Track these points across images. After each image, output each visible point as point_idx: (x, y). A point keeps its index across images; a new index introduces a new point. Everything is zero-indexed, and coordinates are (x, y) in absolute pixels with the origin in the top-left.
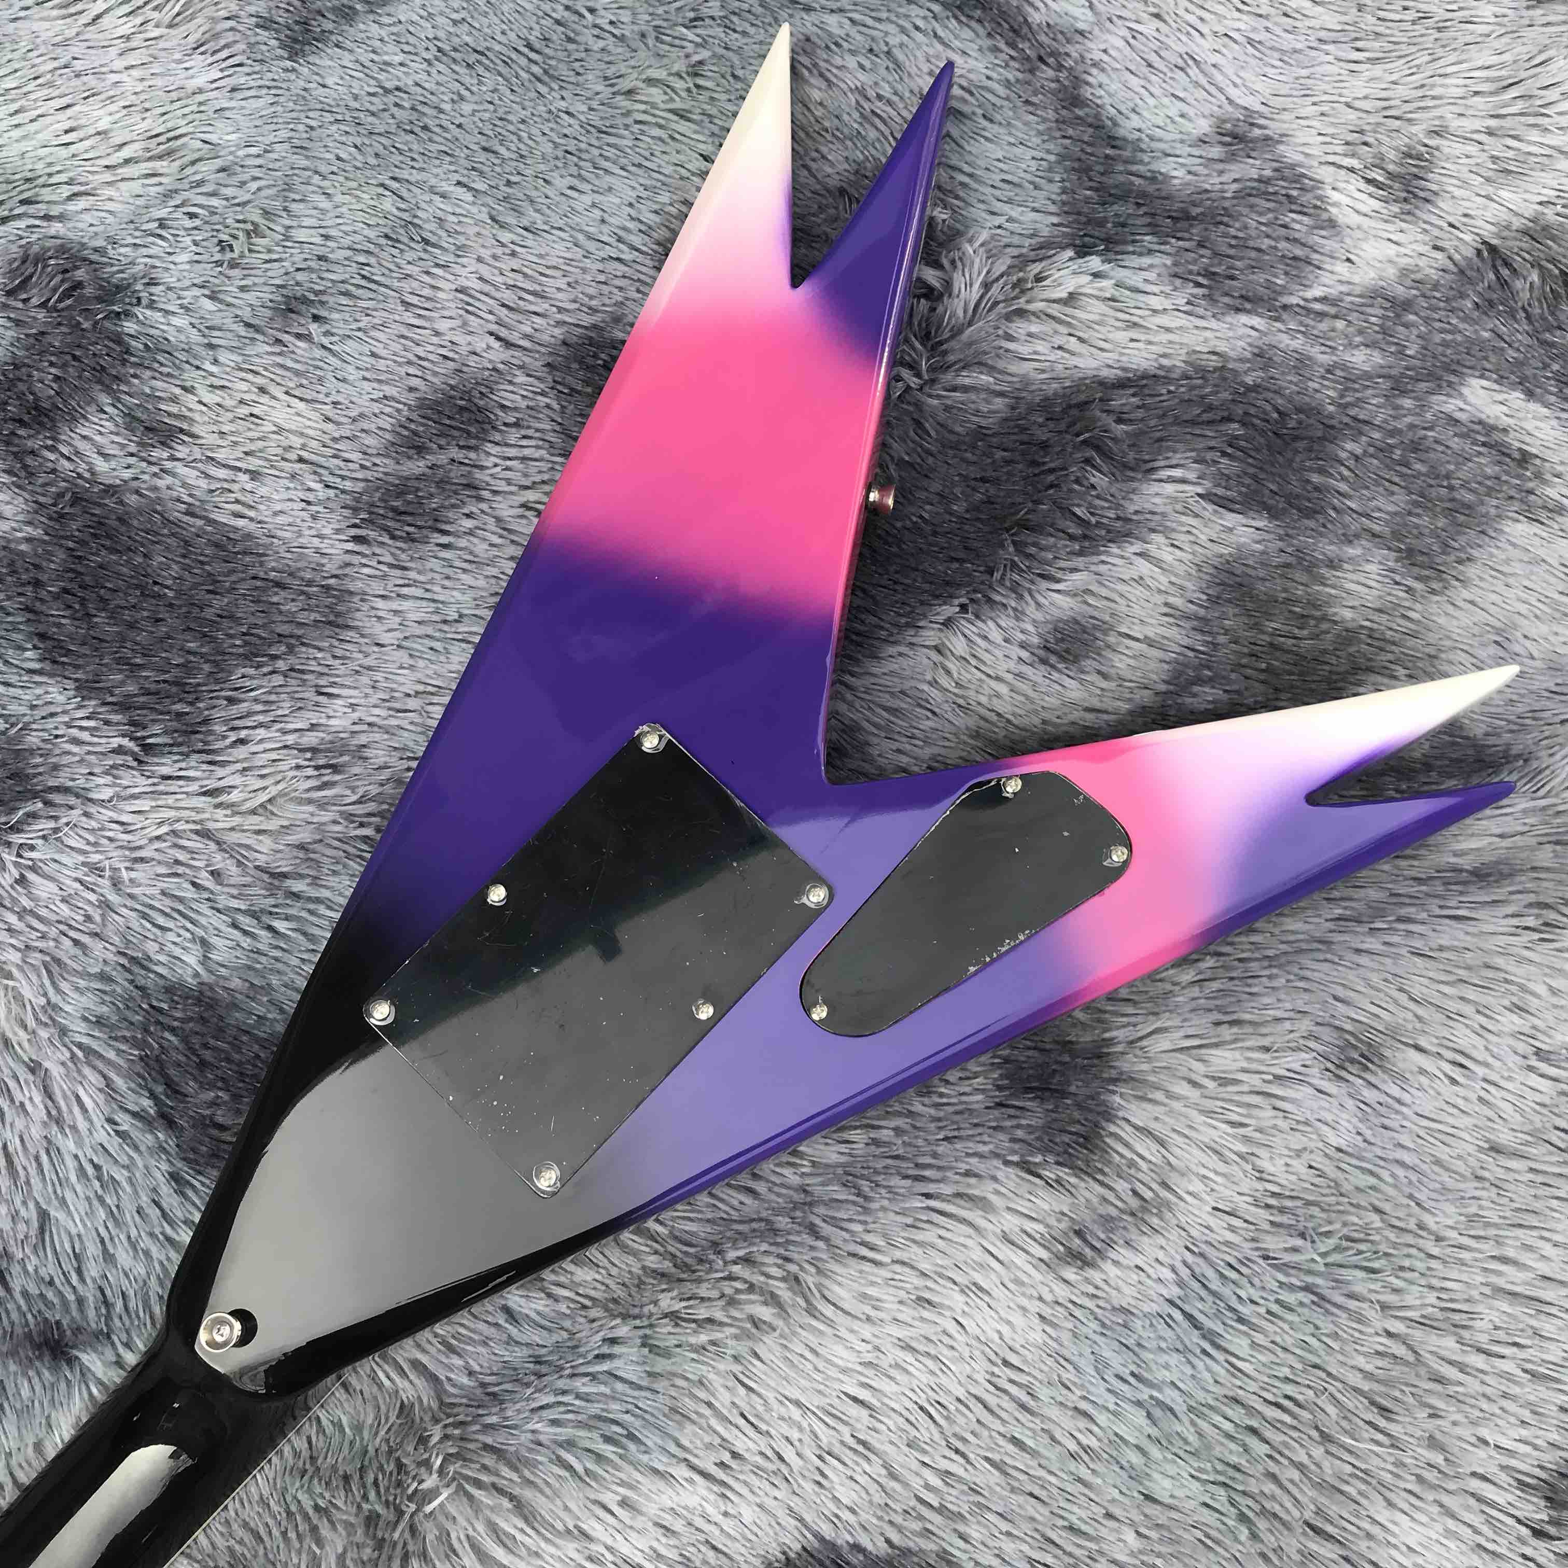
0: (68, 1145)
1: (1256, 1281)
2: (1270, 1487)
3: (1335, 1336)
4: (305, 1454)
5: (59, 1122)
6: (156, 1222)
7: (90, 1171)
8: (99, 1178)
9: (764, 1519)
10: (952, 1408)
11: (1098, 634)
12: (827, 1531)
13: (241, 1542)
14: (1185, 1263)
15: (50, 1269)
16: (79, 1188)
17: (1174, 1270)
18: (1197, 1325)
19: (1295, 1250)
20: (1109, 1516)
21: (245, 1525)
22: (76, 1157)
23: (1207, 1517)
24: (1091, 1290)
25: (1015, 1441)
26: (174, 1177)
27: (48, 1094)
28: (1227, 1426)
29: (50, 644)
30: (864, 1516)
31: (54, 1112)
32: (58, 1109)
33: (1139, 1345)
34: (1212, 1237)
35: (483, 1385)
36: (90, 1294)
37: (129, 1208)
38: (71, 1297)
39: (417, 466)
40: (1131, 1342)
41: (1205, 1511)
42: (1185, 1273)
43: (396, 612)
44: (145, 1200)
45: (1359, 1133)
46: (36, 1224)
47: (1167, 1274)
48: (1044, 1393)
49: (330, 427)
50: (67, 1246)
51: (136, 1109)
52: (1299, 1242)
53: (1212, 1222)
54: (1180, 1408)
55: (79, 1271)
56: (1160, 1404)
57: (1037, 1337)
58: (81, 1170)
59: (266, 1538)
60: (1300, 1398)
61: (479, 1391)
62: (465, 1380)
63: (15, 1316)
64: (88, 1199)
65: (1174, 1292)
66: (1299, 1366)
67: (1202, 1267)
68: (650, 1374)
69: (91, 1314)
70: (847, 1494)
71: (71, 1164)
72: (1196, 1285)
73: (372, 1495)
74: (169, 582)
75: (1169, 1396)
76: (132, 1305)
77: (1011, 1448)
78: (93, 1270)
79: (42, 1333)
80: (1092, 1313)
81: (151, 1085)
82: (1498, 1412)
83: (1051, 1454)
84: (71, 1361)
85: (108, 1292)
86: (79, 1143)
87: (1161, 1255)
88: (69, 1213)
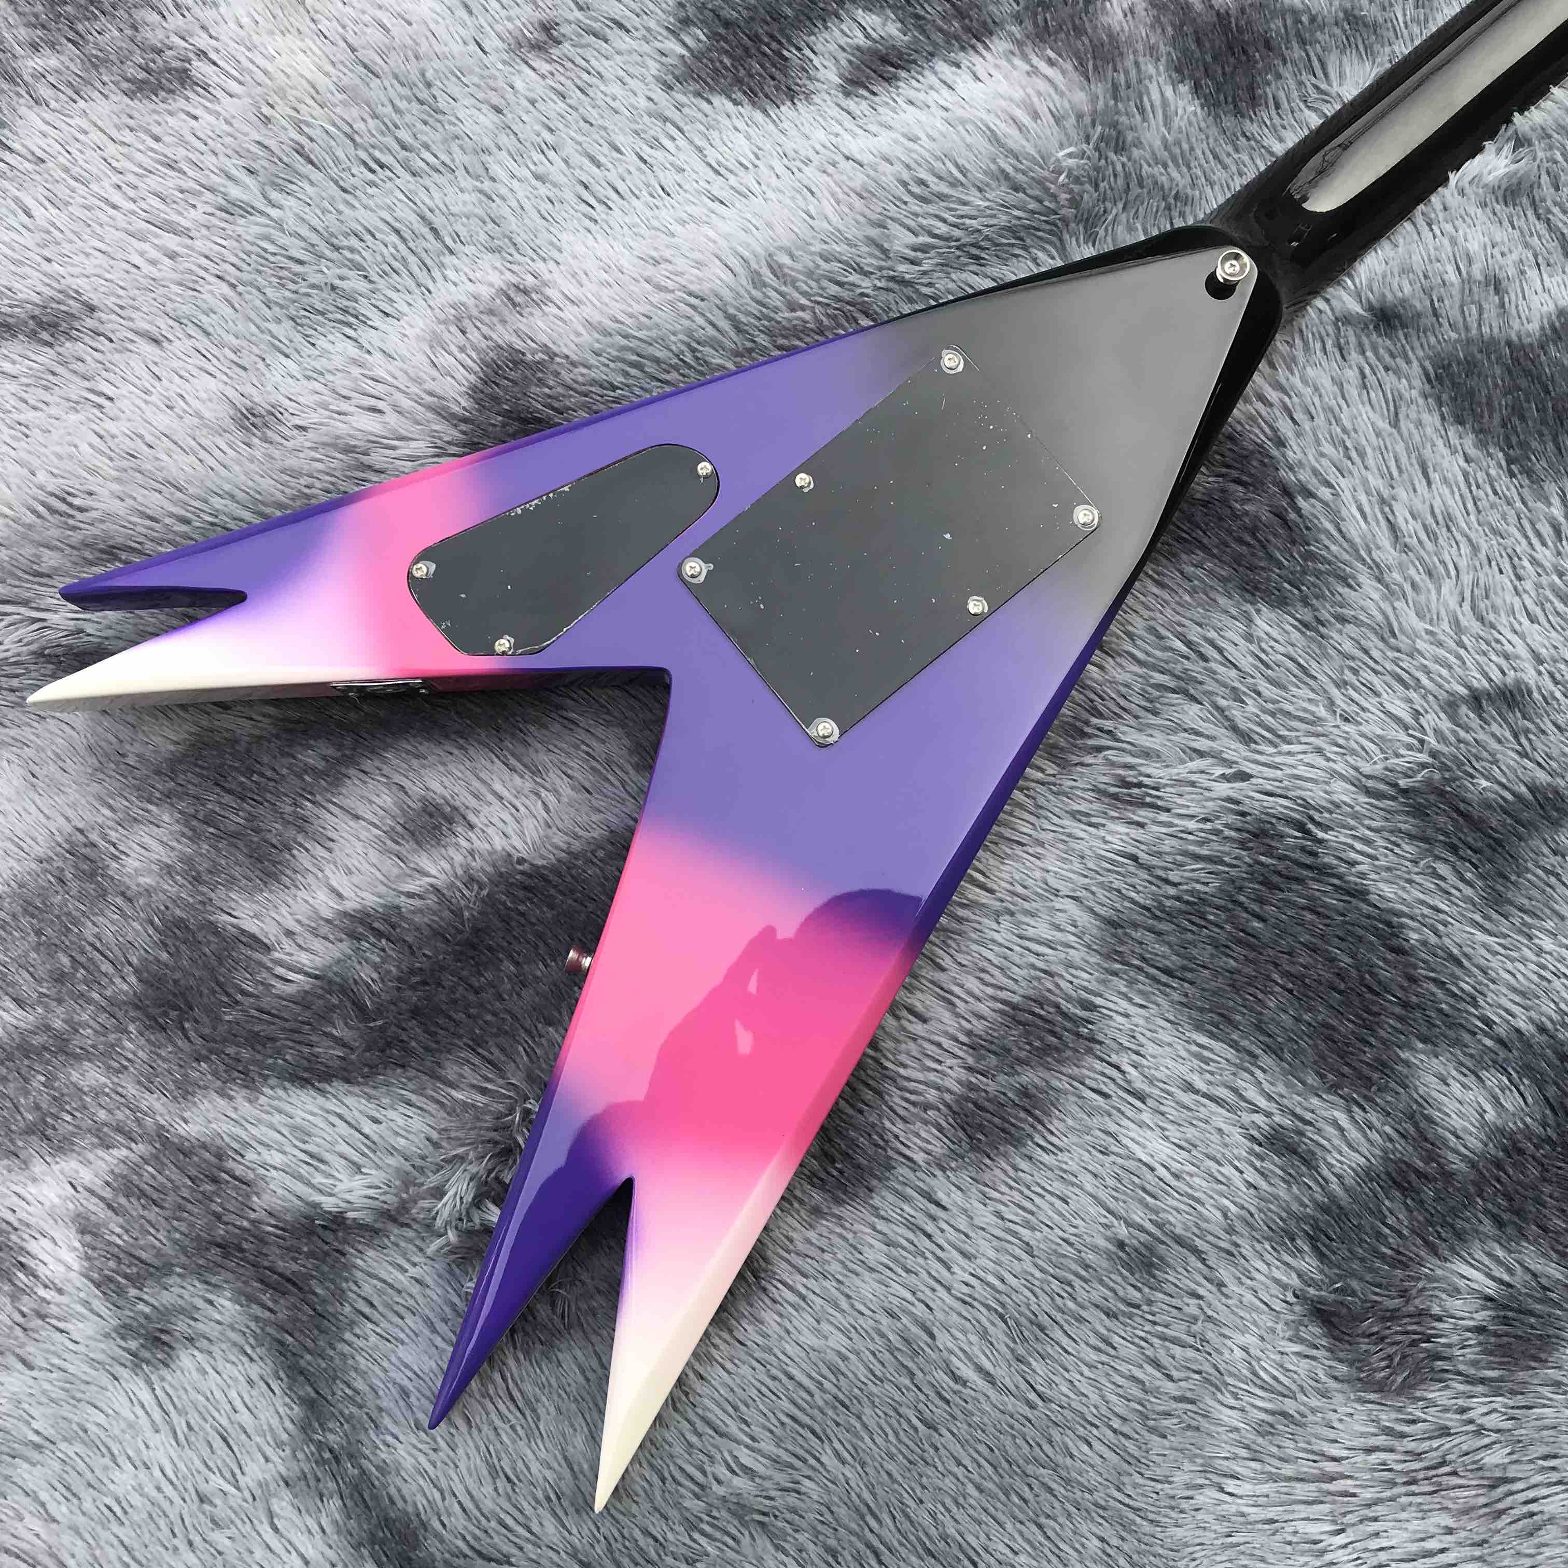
0: (1375, 482)
1: (379, 259)
2: (402, 105)
3: (324, 211)
4: (1175, 214)
5: (1383, 501)
6: (1298, 408)
7: (1354, 454)
8: (1347, 448)
9: (807, 129)
10: (645, 193)
11: (399, 828)
12: (758, 116)
13: (1229, 155)
14: (434, 281)
15: (1389, 380)
16: (1364, 442)
17: (445, 278)
18: (434, 231)
19: (342, 278)
20: (533, 102)
21: (1225, 167)
22: (1366, 468)
23: (455, 90)
24: (515, 268)
25: (599, 165)
26: (1281, 443)
27: (1393, 527)
28: (427, 155)
29: (1394, 942)
30: (727, 122)
31: (1387, 509)
32: (1383, 512)
33: (484, 222)
34: (408, 297)
35: (1025, 248)
36: (1354, 357)
37: (1320, 420)
38: (1369, 354)
39: (1029, 1077)
40: (491, 225)
41: (456, 96)
42: (436, 273)
43: (1058, 928)
44: (1307, 426)
45: (268, 366)
46: (1401, 416)
47: (450, 274)
48: (569, 196)
49: (1113, 1128)
50: (1372, 395)
51: (1313, 501)
52: (337, 282)
53: (405, 308)
54: (460, 173)
55: (1363, 376)
56: (477, 178)
57: (564, 237)
58: (1362, 454)
59: (1208, 152)
60: (363, 169)
61: (1029, 241)
62: (1040, 254)
63: (1416, 344)
64: (1356, 431)
65: (448, 259)
66: (358, 193)
67: (422, 276)
68: (885, 227)
69: (1352, 339)
70: (740, 139)
71: (1371, 462)
72: (429, 262)
73: (1119, 168)
74: (1277, 989)
75: (467, 182)
76: (1318, 345)
77: (603, 160)
78: (1352, 375)
79: (1394, 328)
80: (518, 250)
81: (1299, 520)
82: (209, 141)
83: (569, 149)
84: (1371, 308)
85: (1339, 357)
86: (1365, 482)
87: (453, 288)
88: (1373, 424)
